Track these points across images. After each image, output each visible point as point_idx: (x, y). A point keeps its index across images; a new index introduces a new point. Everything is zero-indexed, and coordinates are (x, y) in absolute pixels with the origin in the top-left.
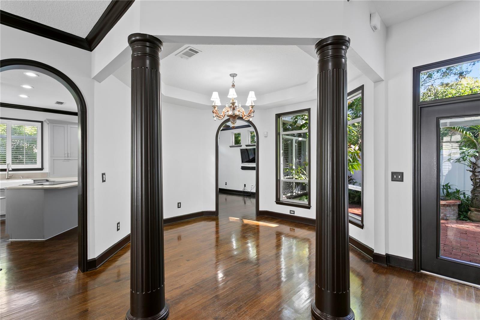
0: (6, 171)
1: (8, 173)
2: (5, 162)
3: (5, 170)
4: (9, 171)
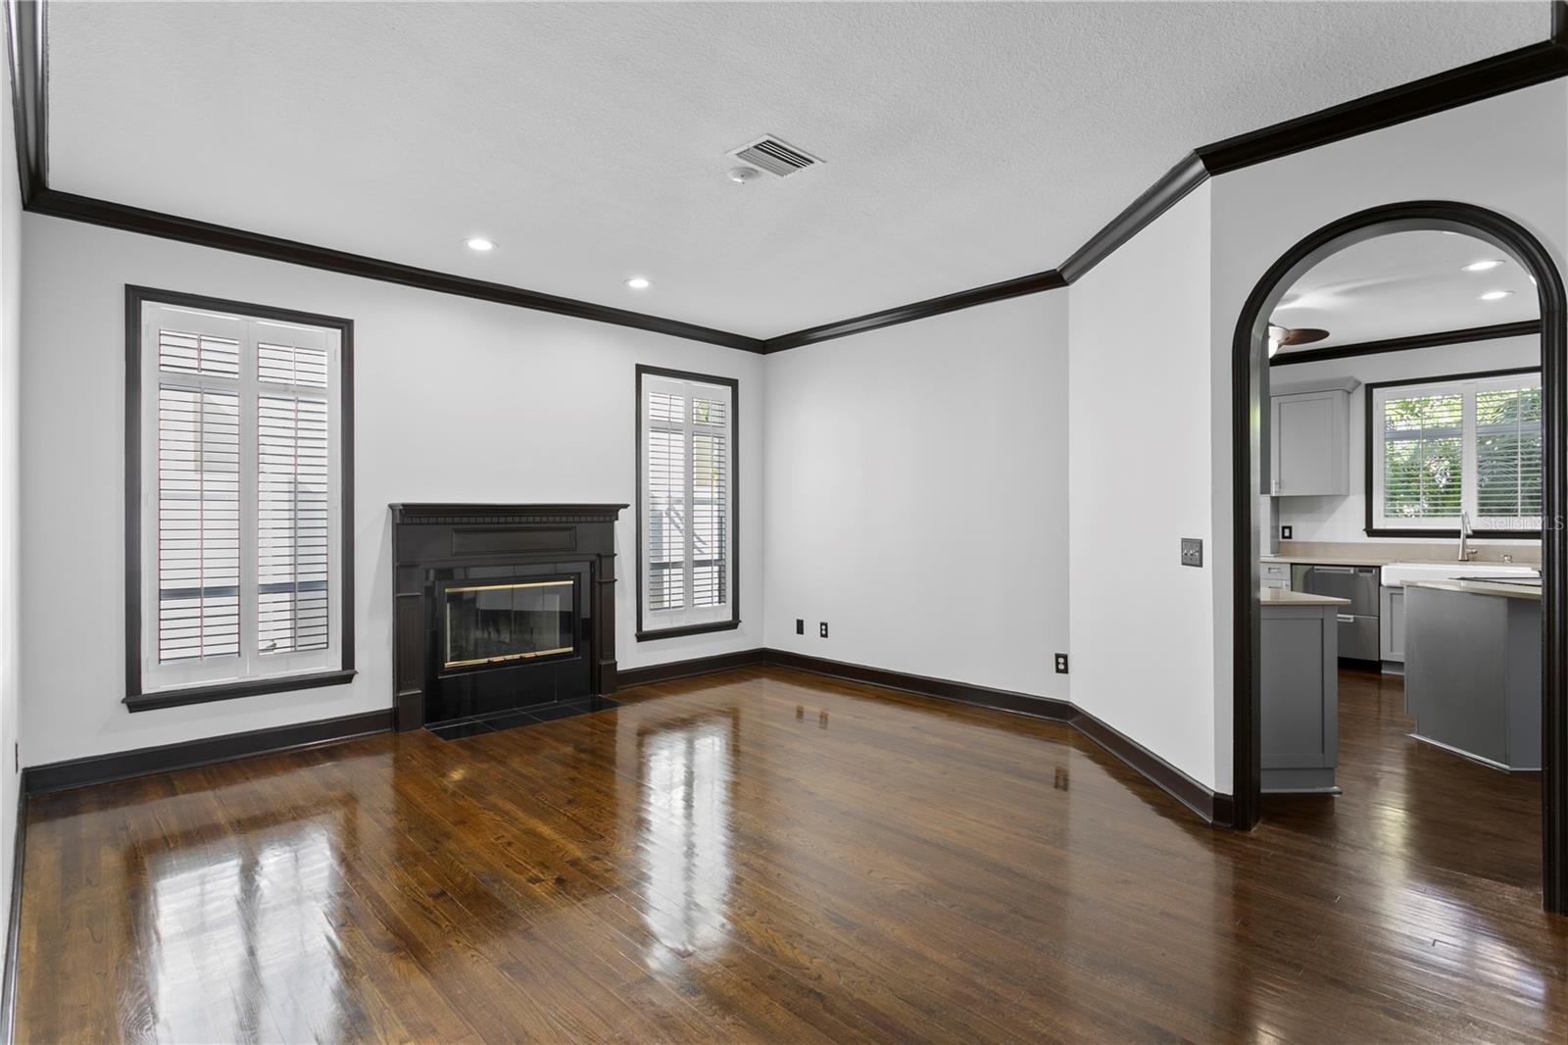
0: (1459, 537)
1: (1464, 543)
2: (1459, 511)
3: (1455, 534)
4: (1468, 537)
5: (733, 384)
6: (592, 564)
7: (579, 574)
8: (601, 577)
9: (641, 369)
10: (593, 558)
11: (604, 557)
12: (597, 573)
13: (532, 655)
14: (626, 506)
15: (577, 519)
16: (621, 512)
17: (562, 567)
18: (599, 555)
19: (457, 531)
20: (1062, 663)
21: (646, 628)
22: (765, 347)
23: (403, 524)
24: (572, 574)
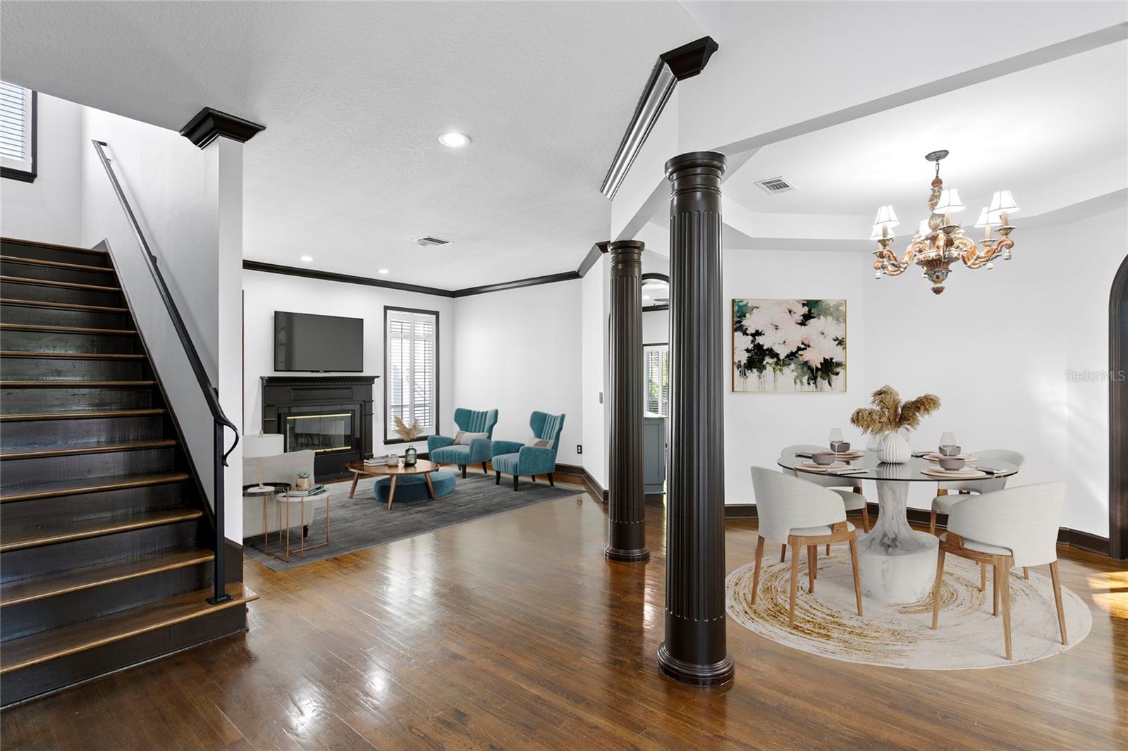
5: (437, 314)
6: (361, 405)
7: (354, 410)
8: (365, 412)
9: (386, 308)
10: (361, 402)
11: (367, 403)
12: (363, 411)
13: (330, 450)
14: (378, 377)
15: (353, 383)
16: (376, 379)
17: (345, 407)
18: (365, 401)
19: (293, 389)
20: (580, 450)
21: (388, 438)
22: (454, 294)
23: (267, 386)
24: (351, 410)
